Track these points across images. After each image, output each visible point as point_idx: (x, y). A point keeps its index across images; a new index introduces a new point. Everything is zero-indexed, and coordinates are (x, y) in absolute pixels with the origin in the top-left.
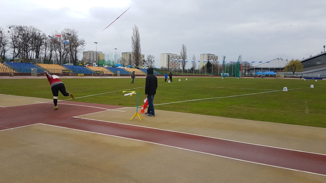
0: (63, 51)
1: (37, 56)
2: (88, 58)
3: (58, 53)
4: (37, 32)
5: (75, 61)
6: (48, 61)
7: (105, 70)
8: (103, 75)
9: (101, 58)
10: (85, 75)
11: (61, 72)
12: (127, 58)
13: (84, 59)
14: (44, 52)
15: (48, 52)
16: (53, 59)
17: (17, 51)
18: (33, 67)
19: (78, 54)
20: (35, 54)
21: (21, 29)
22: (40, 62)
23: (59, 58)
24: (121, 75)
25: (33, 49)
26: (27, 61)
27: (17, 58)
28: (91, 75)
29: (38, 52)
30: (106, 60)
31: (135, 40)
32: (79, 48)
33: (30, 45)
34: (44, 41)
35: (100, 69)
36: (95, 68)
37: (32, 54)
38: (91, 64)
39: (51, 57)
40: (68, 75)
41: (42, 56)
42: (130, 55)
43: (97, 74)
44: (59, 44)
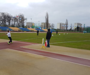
0: (19, 22)
1: (9, 24)
2: (28, 25)
3: (17, 23)
4: (9, 15)
5: (23, 26)
6: (13, 26)
7: (35, 30)
8: (34, 32)
9: (33, 25)
10: (27, 32)
11: (18, 30)
12: (43, 25)
13: (27, 25)
14: (12, 23)
15: (13, 23)
16: (15, 25)
17: (2, 22)
18: (7, 28)
19: (24, 24)
20: (8, 23)
21: (3, 14)
22: (10, 26)
23: (17, 25)
24: (41, 32)
25: (7, 22)
26: (6, 26)
27: (2, 25)
28: (29, 32)
29: (9, 23)
30: (35, 26)
31: (47, 18)
32: (25, 21)
33: (6, 20)
34: (12, 18)
35: (33, 29)
36: (30, 29)
37: (7, 23)
38: (29, 27)
39: (14, 24)
40: (20, 31)
41: (11, 24)
42: (45, 24)
43: (31, 31)
44: (17, 19)
